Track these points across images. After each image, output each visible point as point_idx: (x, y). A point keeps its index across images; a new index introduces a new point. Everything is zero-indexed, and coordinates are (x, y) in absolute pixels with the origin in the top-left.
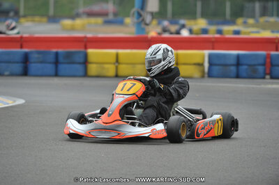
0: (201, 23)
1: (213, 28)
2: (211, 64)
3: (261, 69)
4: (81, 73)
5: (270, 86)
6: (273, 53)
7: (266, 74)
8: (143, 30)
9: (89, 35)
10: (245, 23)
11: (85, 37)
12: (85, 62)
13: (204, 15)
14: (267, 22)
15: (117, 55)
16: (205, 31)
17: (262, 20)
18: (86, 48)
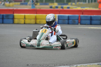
0: (56, 4)
1: (60, 6)
2: (59, 19)
3: (77, 21)
4: (12, 22)
5: (80, 27)
6: (81, 15)
7: (79, 23)
8: (34, 7)
9: (15, 9)
10: (71, 4)
11: (13, 9)
12: (13, 18)
13: (56, 1)
14: (79, 4)
15: (25, 16)
16: (57, 7)
17: (78, 3)
18: (13, 13)
